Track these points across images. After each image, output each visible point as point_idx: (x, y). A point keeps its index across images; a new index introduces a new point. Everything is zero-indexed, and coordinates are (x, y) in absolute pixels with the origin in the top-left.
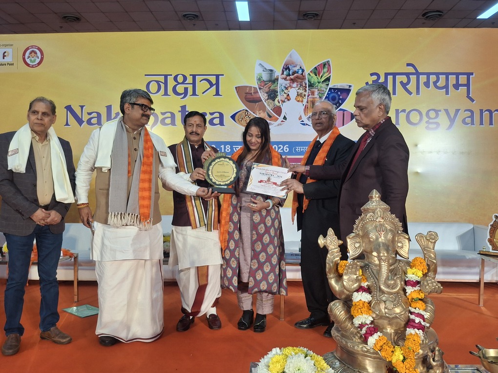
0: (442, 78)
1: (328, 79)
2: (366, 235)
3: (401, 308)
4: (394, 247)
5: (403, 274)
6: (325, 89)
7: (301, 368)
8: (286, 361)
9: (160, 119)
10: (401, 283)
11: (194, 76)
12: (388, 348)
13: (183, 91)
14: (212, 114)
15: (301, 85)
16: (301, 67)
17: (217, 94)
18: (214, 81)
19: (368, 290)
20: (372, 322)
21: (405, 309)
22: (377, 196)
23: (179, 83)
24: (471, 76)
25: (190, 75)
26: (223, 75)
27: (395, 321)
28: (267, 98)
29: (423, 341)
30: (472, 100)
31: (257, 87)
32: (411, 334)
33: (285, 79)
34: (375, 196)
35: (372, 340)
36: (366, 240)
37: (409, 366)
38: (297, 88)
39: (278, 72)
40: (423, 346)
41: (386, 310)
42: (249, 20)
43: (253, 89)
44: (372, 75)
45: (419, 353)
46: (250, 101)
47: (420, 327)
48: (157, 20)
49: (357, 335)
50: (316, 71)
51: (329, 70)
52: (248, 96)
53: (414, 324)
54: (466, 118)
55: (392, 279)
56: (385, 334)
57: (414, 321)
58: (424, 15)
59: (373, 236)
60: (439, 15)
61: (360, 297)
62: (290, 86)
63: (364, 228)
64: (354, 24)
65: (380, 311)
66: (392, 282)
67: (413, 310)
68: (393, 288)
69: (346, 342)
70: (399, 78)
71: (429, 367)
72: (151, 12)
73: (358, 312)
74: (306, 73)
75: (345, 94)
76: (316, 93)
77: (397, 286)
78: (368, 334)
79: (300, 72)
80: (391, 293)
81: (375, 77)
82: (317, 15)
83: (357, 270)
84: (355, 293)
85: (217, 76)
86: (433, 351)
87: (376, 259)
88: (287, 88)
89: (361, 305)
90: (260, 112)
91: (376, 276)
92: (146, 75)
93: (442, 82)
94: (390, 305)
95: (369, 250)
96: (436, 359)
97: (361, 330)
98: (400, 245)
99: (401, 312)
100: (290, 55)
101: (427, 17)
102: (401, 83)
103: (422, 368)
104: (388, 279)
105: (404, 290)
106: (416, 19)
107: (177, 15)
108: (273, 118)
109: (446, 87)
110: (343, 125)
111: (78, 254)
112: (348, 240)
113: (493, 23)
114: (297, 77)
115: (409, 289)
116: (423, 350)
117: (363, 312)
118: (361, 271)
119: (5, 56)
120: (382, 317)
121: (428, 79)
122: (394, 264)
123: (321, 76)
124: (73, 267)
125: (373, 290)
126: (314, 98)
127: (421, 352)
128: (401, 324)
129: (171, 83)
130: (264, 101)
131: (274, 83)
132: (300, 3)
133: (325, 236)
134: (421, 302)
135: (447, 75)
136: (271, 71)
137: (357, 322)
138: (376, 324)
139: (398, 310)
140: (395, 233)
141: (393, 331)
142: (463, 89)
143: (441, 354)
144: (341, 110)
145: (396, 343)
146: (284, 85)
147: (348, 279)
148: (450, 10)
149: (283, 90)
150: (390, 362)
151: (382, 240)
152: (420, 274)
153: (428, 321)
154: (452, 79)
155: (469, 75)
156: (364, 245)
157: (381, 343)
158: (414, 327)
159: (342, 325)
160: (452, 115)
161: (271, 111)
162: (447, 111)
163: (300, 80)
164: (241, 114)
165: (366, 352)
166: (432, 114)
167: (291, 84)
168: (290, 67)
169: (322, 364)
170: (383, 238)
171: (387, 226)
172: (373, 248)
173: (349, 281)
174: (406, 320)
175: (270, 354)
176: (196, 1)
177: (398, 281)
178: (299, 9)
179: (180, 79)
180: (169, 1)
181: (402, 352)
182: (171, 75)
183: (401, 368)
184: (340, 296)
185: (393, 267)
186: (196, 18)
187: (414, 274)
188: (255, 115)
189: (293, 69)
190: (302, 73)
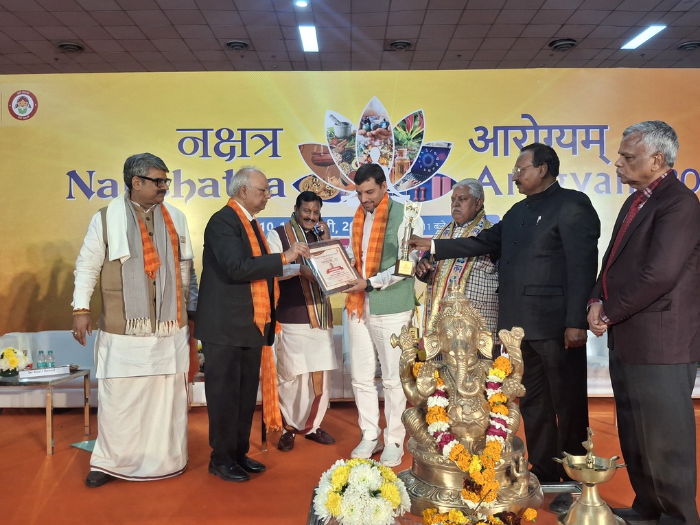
0: (568, 132)
1: (420, 136)
2: (443, 333)
3: (480, 413)
4: (474, 346)
5: (484, 375)
7: (367, 479)
8: (350, 472)
9: (197, 188)
10: (480, 385)
11: (243, 131)
12: (464, 457)
13: (228, 151)
15: (385, 143)
16: (384, 120)
17: (275, 154)
18: (270, 138)
19: (445, 394)
20: (449, 430)
21: (484, 414)
23: (223, 141)
24: (605, 130)
25: (238, 130)
26: (282, 130)
27: (474, 428)
28: (341, 160)
29: (505, 449)
30: (608, 162)
31: (328, 145)
32: (491, 442)
33: (365, 135)
35: (447, 449)
36: (444, 339)
37: (487, 476)
38: (380, 147)
39: (355, 126)
40: (504, 455)
41: (464, 416)
42: (318, 51)
43: (322, 148)
44: (477, 129)
45: (499, 462)
46: (318, 164)
47: (504, 435)
48: (191, 50)
49: (432, 445)
50: (404, 124)
51: (421, 124)
52: (316, 158)
53: (494, 431)
54: (599, 184)
55: (470, 381)
56: (465, 443)
57: (494, 427)
58: (551, 44)
59: (450, 333)
60: (571, 44)
61: (436, 402)
62: (371, 144)
63: (441, 324)
64: (459, 56)
65: (457, 416)
66: (470, 384)
67: (493, 415)
68: (471, 391)
69: (421, 454)
70: (512, 134)
71: (514, 480)
72: (183, 39)
73: (433, 419)
74: (392, 127)
75: (442, 155)
76: (405, 153)
77: (476, 388)
78: (443, 442)
79: (384, 126)
80: (469, 396)
81: (481, 133)
82: (409, 44)
83: (432, 372)
84: (431, 398)
85: (275, 131)
86: (517, 462)
87: (454, 360)
88: (366, 147)
89: (437, 411)
90: (332, 178)
91: (454, 380)
92: (177, 130)
93: (567, 139)
94: (467, 409)
95: (446, 349)
96: (521, 469)
97: (436, 439)
98: (482, 343)
99: (481, 417)
100: (371, 103)
101: (555, 48)
102: (515, 139)
103: (506, 482)
104: (466, 381)
105: (485, 393)
106: (541, 50)
107: (218, 42)
108: (348, 187)
109: (573, 145)
110: (441, 195)
111: (89, 371)
112: (425, 339)
113: (642, 55)
114: (380, 133)
115: (490, 392)
116: (505, 460)
117: (438, 418)
118: (437, 373)
120: (459, 424)
121: (550, 134)
122: (474, 364)
123: (411, 131)
124: (83, 390)
125: (450, 394)
126: (402, 160)
127: (503, 461)
128: (480, 431)
129: (212, 140)
130: (337, 164)
131: (350, 140)
132: (386, 28)
134: (503, 406)
135: (574, 128)
136: (346, 124)
137: (432, 429)
138: (454, 432)
139: (477, 415)
140: (475, 330)
141: (472, 440)
142: (595, 148)
144: (437, 175)
145: (475, 452)
146: (363, 143)
147: (423, 384)
148: (586, 38)
149: (362, 150)
150: (468, 473)
151: (460, 337)
152: (503, 375)
153: (511, 428)
154: (581, 134)
155: (602, 128)
156: (441, 344)
157: (457, 452)
158: (494, 434)
159: (417, 435)
160: (581, 180)
161: (347, 177)
162: (574, 175)
163: (384, 137)
164: (307, 182)
165: (442, 463)
167: (373, 142)
168: (370, 119)
169: (390, 475)
170: (461, 335)
171: (466, 321)
172: (450, 347)
173: (424, 384)
174: (486, 427)
175: (333, 467)
176: (244, 25)
177: (477, 383)
178: (385, 37)
179: (225, 135)
180: (208, 25)
181: (480, 461)
182: (213, 130)
183: (479, 480)
184: (415, 402)
185: (473, 368)
186: (245, 48)
187: (495, 375)
188: (326, 183)
189: (374, 122)
190: (386, 127)
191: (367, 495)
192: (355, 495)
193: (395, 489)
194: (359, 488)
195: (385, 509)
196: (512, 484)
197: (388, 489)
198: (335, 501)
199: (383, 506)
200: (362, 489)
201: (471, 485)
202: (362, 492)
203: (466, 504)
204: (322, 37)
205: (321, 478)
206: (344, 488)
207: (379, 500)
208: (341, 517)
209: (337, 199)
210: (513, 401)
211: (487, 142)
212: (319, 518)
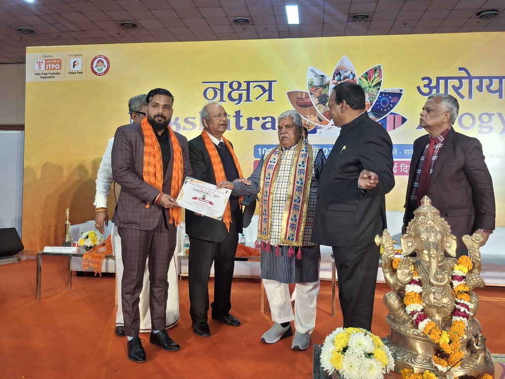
0: (496, 82)
1: (379, 84)
2: (418, 235)
3: (448, 299)
4: (443, 247)
5: (451, 270)
6: (376, 94)
7: (362, 344)
8: (349, 337)
10: (448, 277)
11: (248, 83)
12: (436, 332)
13: (237, 97)
14: (264, 118)
16: (352, 73)
17: (270, 99)
18: (267, 88)
19: (419, 283)
20: (423, 310)
21: (451, 300)
22: (428, 201)
23: (234, 90)
25: (245, 82)
26: (276, 81)
27: (442, 310)
28: (318, 102)
29: (467, 328)
31: (308, 91)
32: (457, 321)
33: (336, 84)
34: (427, 202)
35: (422, 325)
36: (418, 240)
37: (454, 347)
39: (329, 78)
40: (467, 332)
41: (435, 300)
42: (298, 22)
43: (304, 94)
44: (423, 79)
45: (463, 337)
46: (301, 106)
47: (467, 316)
48: (209, 26)
49: (409, 321)
50: (367, 76)
51: (380, 75)
52: (299, 101)
53: (459, 313)
55: (440, 274)
56: (434, 321)
57: (459, 310)
58: (478, 14)
59: (424, 236)
60: (494, 14)
61: (412, 289)
63: (416, 229)
64: (405, 24)
65: (430, 300)
66: (441, 276)
67: (459, 301)
68: (441, 282)
69: (399, 327)
70: (451, 83)
71: (473, 351)
72: (204, 18)
73: (410, 301)
74: (357, 77)
75: (395, 98)
76: (367, 97)
77: (445, 280)
78: (418, 319)
79: (351, 77)
80: (439, 285)
81: (426, 82)
82: (367, 17)
83: (409, 265)
84: (408, 285)
85: (270, 83)
86: (476, 337)
87: (426, 256)
89: (413, 295)
90: (311, 116)
91: (427, 271)
93: (495, 86)
94: (439, 296)
95: (420, 249)
96: (479, 344)
97: (413, 317)
98: (448, 244)
99: (448, 302)
100: (342, 61)
101: (481, 16)
102: (453, 87)
103: (466, 352)
104: (437, 274)
105: (451, 284)
106: (470, 18)
107: (227, 17)
108: (322, 122)
109: (500, 91)
110: (394, 129)
112: (402, 240)
115: (456, 283)
116: (467, 335)
117: (414, 301)
118: (413, 266)
119: (75, 65)
120: (431, 306)
121: (481, 83)
122: (443, 261)
123: (372, 80)
125: (423, 283)
127: (465, 337)
128: (448, 313)
129: (227, 89)
130: (314, 105)
131: (325, 88)
132: (351, 5)
133: (381, 235)
134: (466, 294)
135: (501, 78)
136: (323, 76)
137: (409, 309)
138: (426, 312)
139: (445, 300)
140: (443, 235)
141: (441, 319)
143: (484, 340)
145: (444, 328)
150: (438, 344)
151: (432, 240)
152: (466, 270)
153: (472, 311)
156: (416, 244)
157: (429, 329)
158: (459, 315)
159: (396, 313)
161: (322, 115)
162: (500, 115)
165: (417, 335)
166: (485, 118)
168: (341, 72)
169: (379, 342)
170: (433, 238)
171: (436, 227)
172: (424, 247)
173: (402, 275)
174: (453, 310)
175: (334, 332)
176: (247, 7)
177: (446, 276)
178: (349, 12)
179: (235, 86)
180: (222, 7)
181: (448, 335)
182: (227, 82)
183: (448, 350)
184: (394, 287)
185: (441, 264)
186: (247, 23)
187: (460, 270)
188: (306, 119)
189: (344, 75)
190: (352, 78)
191: (364, 356)
192: (354, 356)
193: (383, 353)
194: (357, 350)
195: (377, 368)
196: (472, 355)
197: (378, 352)
198: (338, 359)
199: (375, 365)
200: (360, 351)
201: (440, 353)
202: (358, 354)
203: (436, 368)
204: (302, 14)
205: (325, 340)
206: (345, 350)
207: (372, 361)
208: (342, 371)
209: (314, 131)
210: (473, 291)
211: (431, 89)
212: (325, 370)
